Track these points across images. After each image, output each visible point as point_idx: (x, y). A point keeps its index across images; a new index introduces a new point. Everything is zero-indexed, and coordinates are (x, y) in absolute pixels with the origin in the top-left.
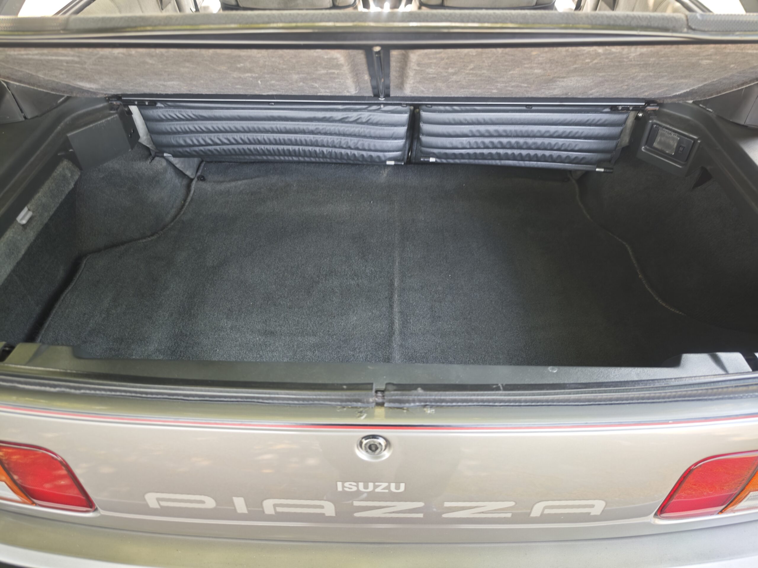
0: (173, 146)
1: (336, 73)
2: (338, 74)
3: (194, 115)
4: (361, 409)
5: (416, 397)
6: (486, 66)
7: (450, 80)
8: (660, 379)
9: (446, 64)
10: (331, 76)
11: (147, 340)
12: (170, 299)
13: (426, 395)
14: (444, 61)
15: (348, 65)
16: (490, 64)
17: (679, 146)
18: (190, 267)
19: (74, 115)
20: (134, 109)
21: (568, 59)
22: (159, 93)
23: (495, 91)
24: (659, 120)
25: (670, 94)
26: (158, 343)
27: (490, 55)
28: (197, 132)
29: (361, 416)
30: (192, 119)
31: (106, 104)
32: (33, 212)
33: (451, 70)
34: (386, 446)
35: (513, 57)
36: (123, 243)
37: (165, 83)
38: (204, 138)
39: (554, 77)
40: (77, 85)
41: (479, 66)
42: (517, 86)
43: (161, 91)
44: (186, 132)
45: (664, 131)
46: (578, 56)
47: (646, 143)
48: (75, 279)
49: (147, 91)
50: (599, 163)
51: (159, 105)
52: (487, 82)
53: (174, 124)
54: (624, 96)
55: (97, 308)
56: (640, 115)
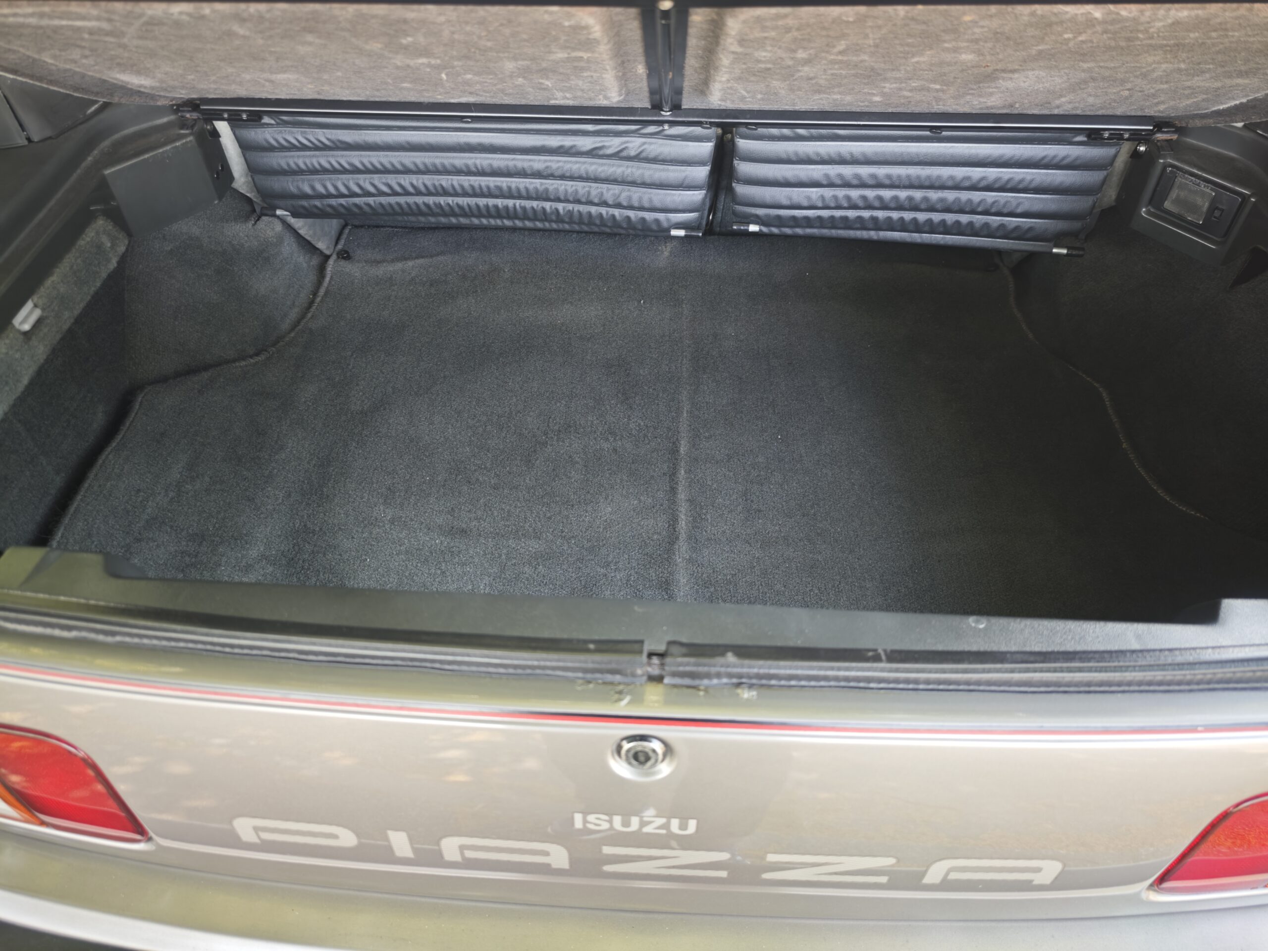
0: (293, 196)
1: (585, 57)
2: (588, 61)
3: (328, 139)
4: (621, 687)
5: (723, 670)
6: (870, 46)
7: (798, 75)
8: (1186, 649)
9: (795, 40)
10: (576, 64)
11: (246, 538)
12: (287, 468)
13: (742, 666)
14: (790, 35)
15: (609, 41)
16: (877, 41)
17: (1213, 208)
18: (323, 412)
19: (117, 136)
20: (223, 127)
21: (1031, 32)
22: (264, 96)
23: (877, 99)
24: (1178, 160)
25: (1206, 109)
26: (266, 544)
27: (880, 22)
28: (335, 171)
29: (620, 700)
30: (325, 148)
31: (172, 117)
32: (43, 310)
33: (801, 55)
34: (665, 755)
35: (924, 27)
36: (206, 368)
37: (273, 77)
38: (346, 183)
39: (997, 70)
40: (116, 79)
41: (858, 45)
42: (922, 89)
43: (267, 92)
44: (314, 171)
45: (1186, 179)
46: (1050, 25)
47: (1150, 202)
48: (124, 429)
49: (241, 92)
50: (1058, 239)
51: (266, 120)
52: (866, 81)
53: (293, 157)
54: (1119, 112)
55: (160, 480)
56: (1142, 149)
